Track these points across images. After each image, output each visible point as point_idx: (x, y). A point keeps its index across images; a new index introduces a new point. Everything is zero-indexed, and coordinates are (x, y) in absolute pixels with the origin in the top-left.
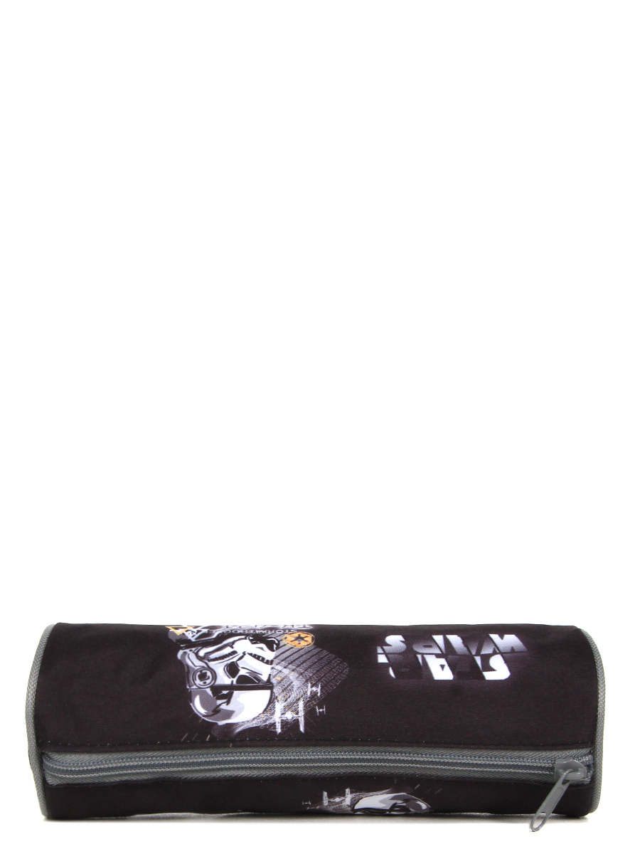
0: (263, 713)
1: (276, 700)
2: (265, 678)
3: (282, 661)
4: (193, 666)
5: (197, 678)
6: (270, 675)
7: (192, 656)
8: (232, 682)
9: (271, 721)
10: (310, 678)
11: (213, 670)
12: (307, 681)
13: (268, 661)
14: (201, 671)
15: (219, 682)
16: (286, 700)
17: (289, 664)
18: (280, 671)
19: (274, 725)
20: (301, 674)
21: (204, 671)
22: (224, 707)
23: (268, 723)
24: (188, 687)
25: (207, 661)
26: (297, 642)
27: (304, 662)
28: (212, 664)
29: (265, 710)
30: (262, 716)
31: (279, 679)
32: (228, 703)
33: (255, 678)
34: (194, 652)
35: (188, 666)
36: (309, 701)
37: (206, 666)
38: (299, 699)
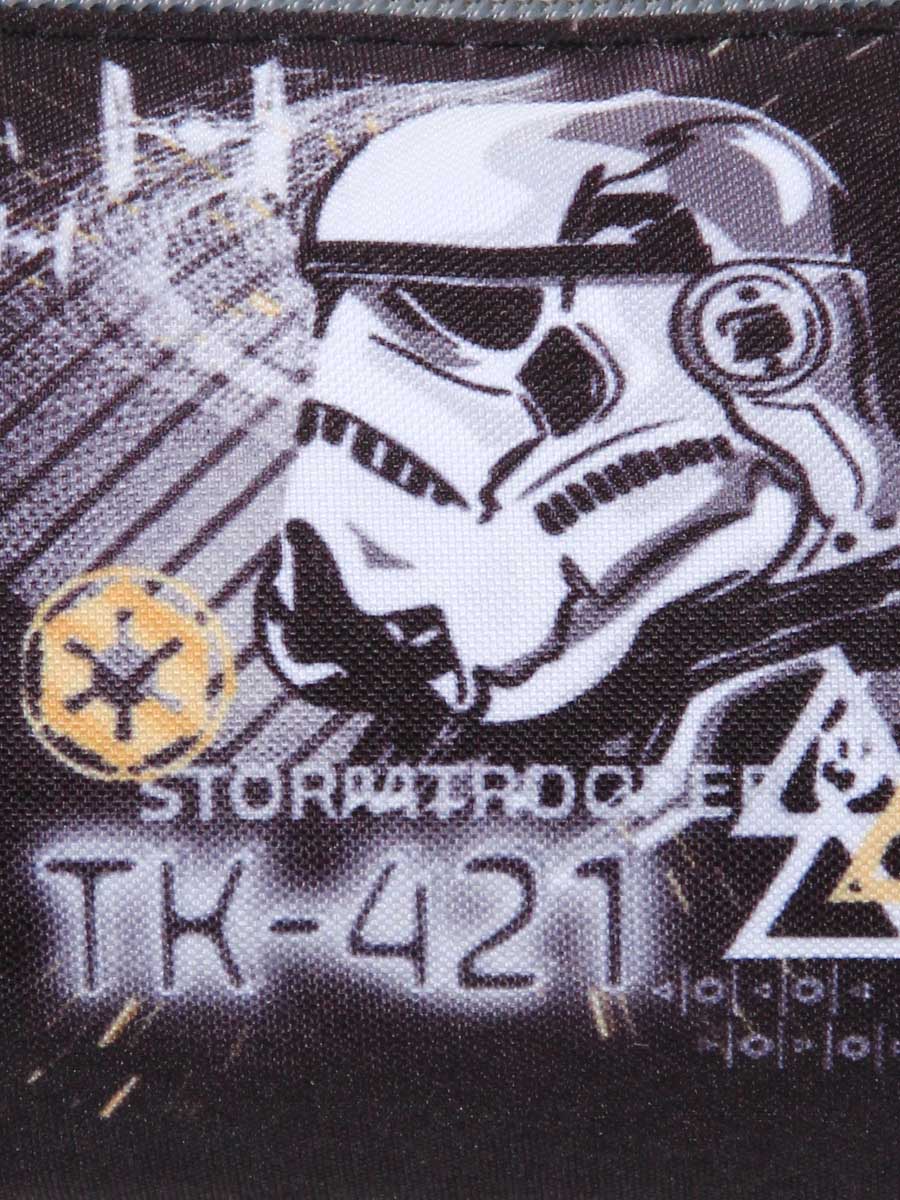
0: (364, 140)
1: (283, 197)
2: (355, 315)
3: (238, 435)
4: (829, 411)
5: (798, 327)
6: (320, 330)
7: (833, 489)
8: (567, 303)
9: (313, 107)
10: (55, 309)
11: (698, 378)
12: (78, 289)
13: (333, 436)
14: (774, 370)
15: (656, 298)
16: (217, 200)
17: (188, 409)
18: (250, 352)
19: (295, 92)
20: (113, 333)
21: (755, 367)
22: (620, 159)
23: (338, 99)
24: (858, 278)
25: (738, 443)
26: (145, 640)
27: (91, 425)
28: (703, 420)
29: (353, 152)
30: (372, 124)
31: (257, 301)
32: (594, 178)
33: (418, 325)
34: (827, 523)
35: (862, 410)
36: (71, 184)
37: (743, 405)
38: (132, 197)
